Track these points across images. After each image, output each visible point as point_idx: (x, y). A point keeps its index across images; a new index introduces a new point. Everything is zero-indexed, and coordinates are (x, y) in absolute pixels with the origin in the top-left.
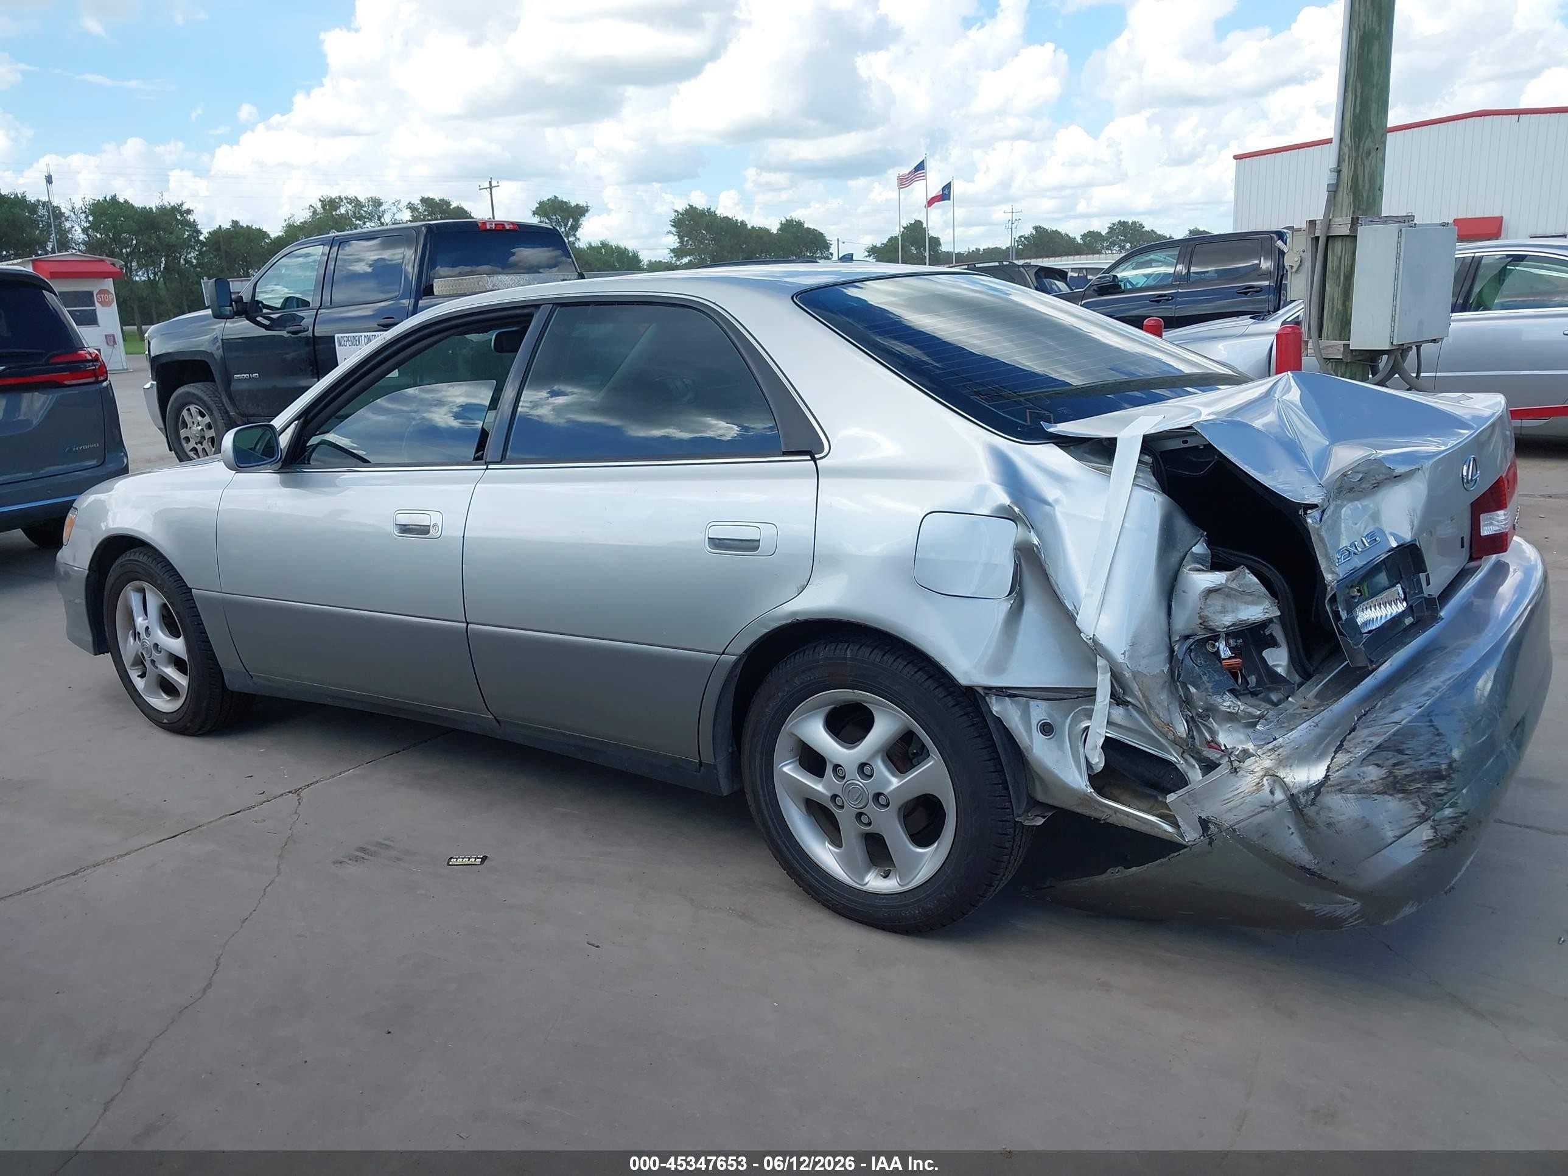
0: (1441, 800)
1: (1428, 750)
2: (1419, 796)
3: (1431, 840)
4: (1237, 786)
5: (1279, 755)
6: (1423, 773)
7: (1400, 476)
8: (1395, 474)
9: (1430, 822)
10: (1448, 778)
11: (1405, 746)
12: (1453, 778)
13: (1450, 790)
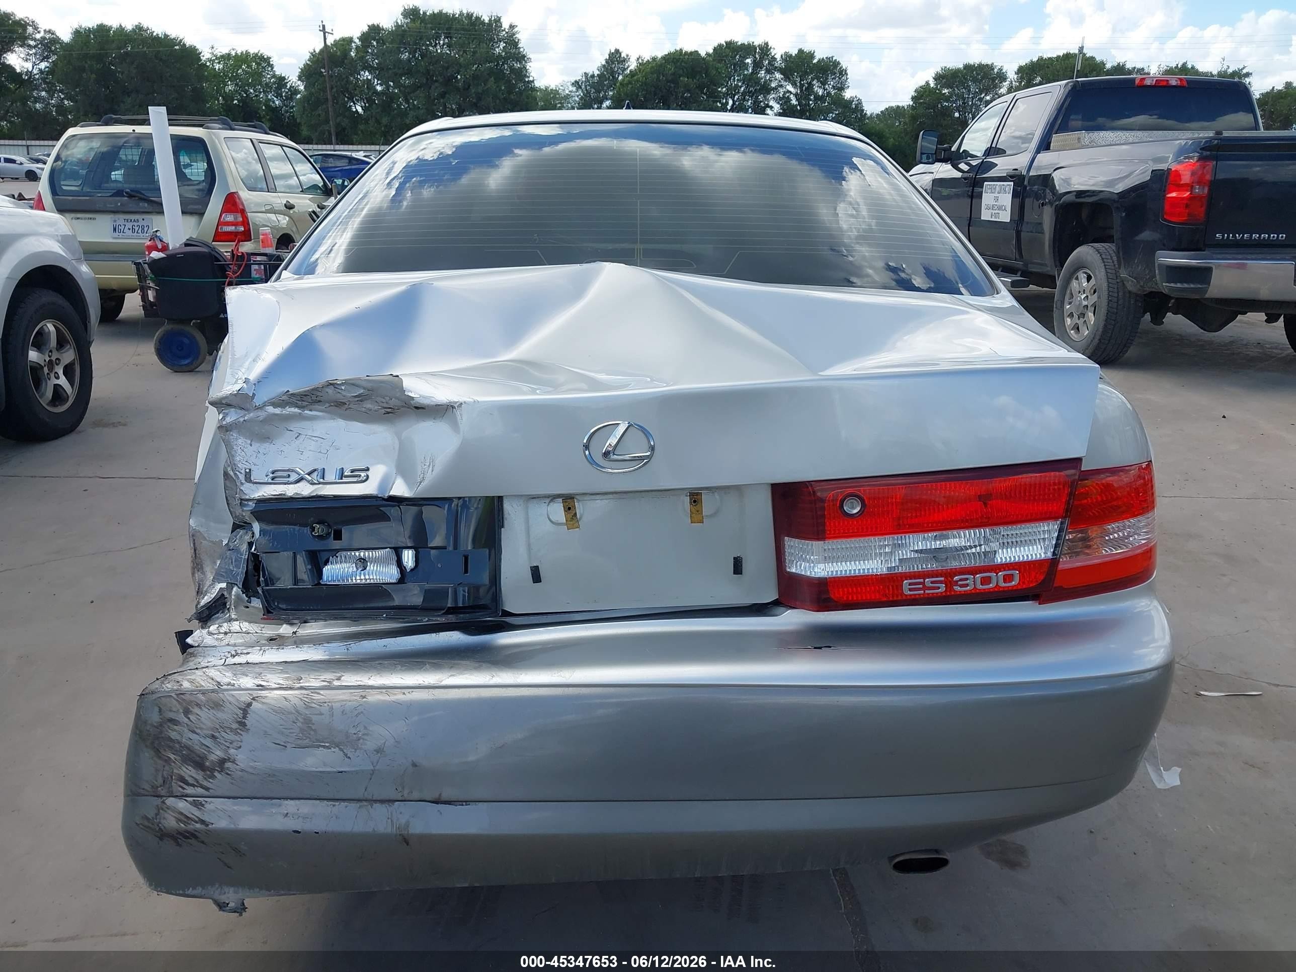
0: (184, 789)
2: (164, 767)
6: (188, 748)
7: (423, 408)
8: (413, 403)
9: (159, 801)
10: (208, 773)
11: (196, 710)
12: (216, 777)
13: (202, 787)
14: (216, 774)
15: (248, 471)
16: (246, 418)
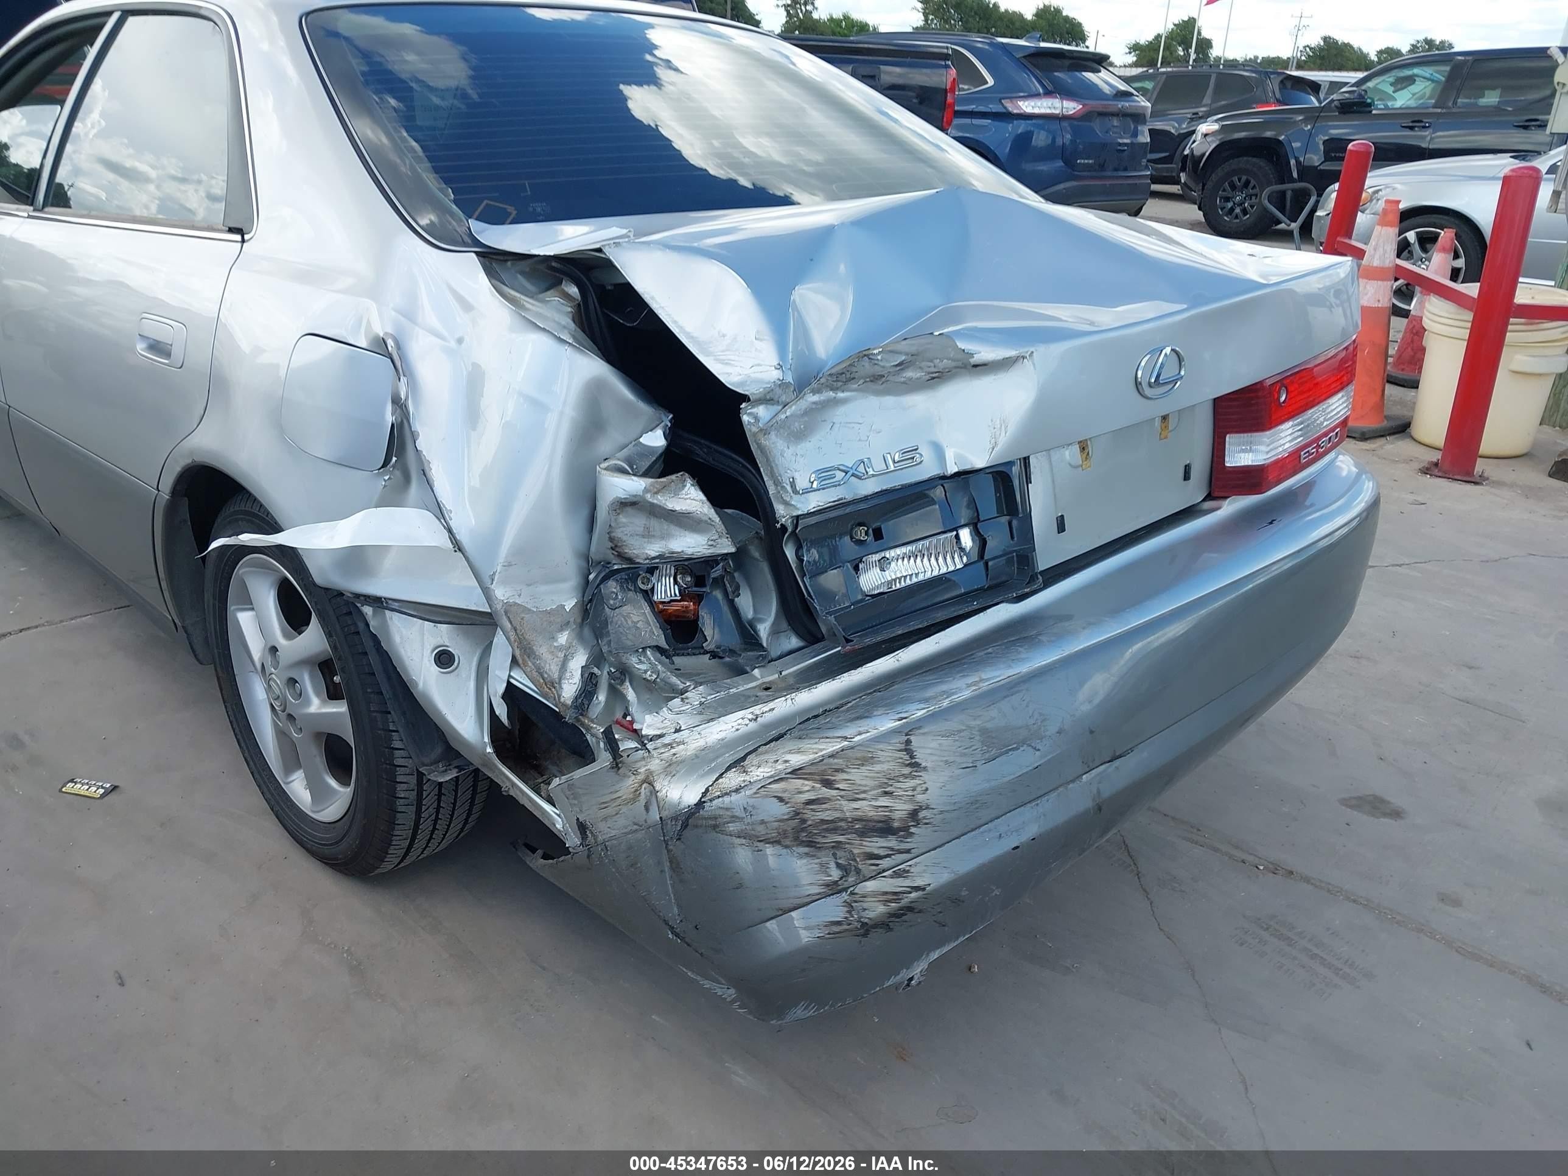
0: (877, 865)
1: (880, 787)
2: (834, 855)
3: (838, 923)
4: (617, 787)
5: (674, 754)
6: (857, 820)
7: (984, 365)
8: (973, 361)
9: (845, 896)
10: (902, 833)
11: (841, 776)
12: (914, 834)
13: (900, 852)
14: (913, 830)
15: (791, 480)
16: (788, 414)
